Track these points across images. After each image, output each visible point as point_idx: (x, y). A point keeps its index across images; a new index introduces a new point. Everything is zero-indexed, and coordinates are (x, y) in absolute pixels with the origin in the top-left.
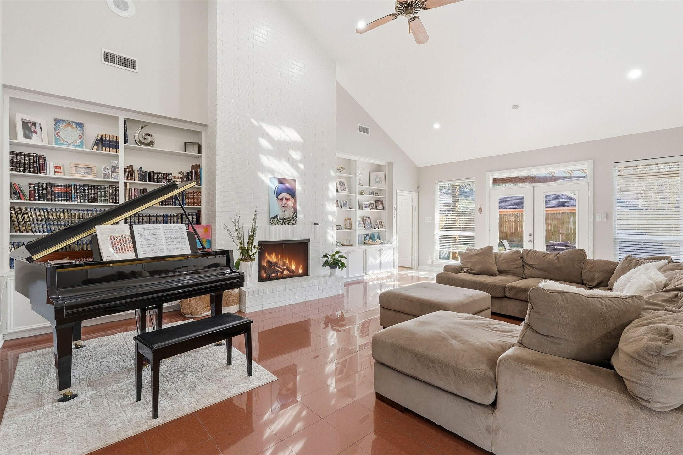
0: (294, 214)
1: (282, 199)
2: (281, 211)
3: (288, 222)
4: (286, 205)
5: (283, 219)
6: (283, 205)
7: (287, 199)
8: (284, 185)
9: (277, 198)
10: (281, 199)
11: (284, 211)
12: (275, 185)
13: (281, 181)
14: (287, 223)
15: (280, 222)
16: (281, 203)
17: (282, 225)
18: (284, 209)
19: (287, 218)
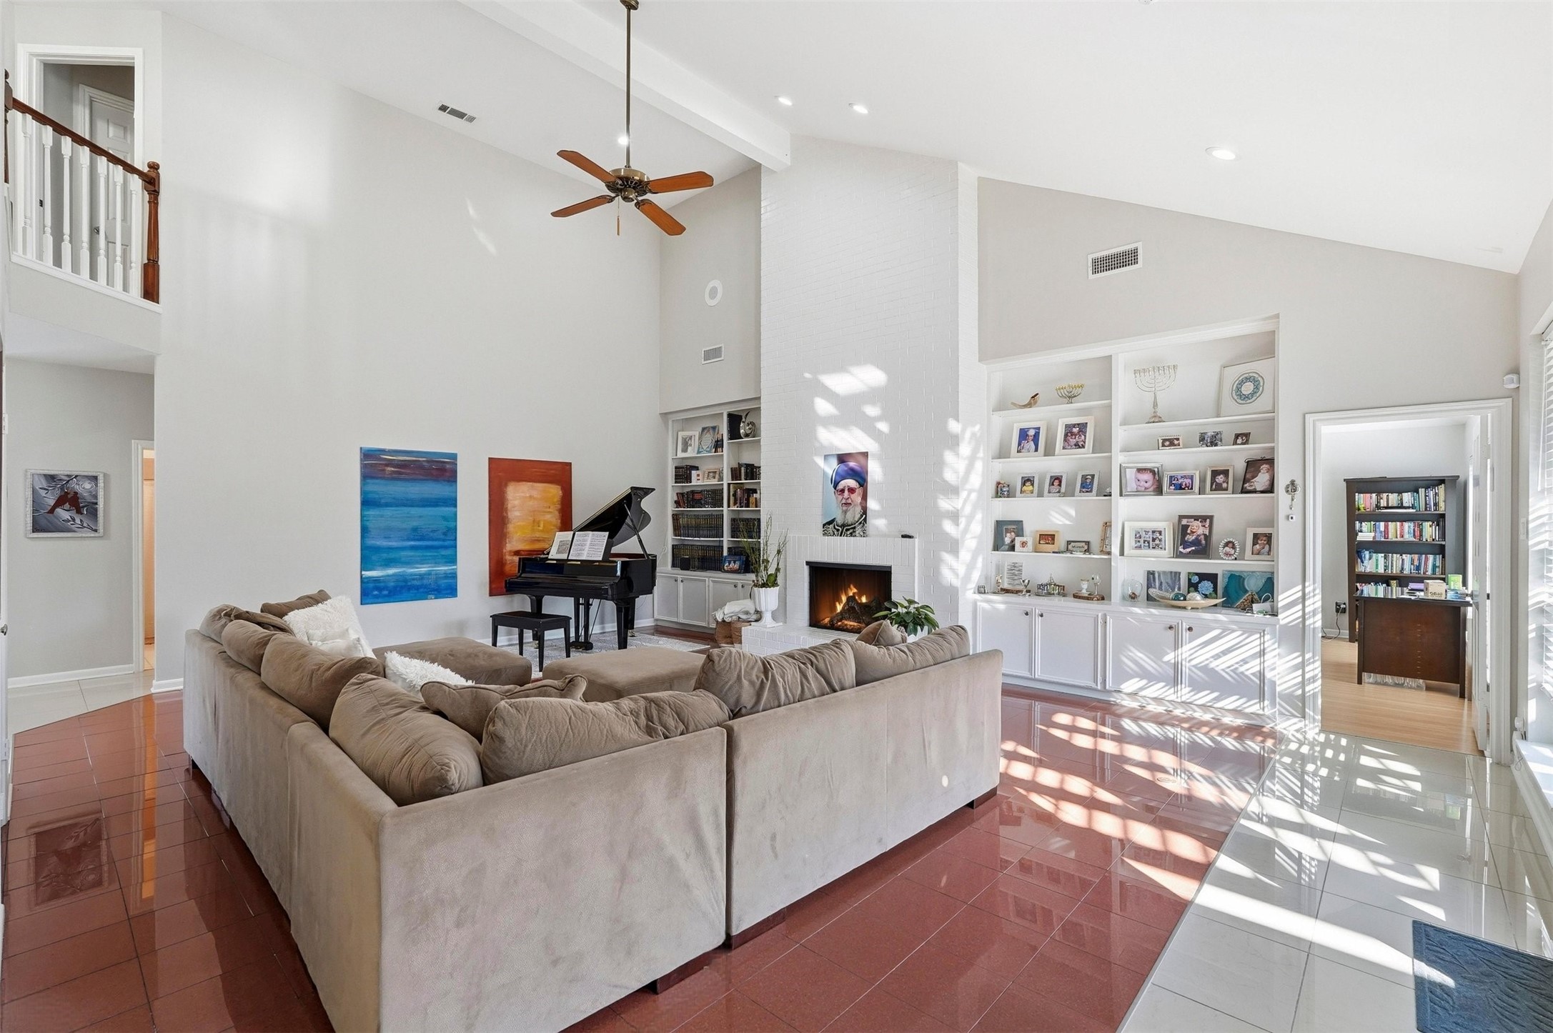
0: (862, 516)
1: (842, 491)
2: (841, 511)
3: (851, 531)
4: (849, 501)
5: (843, 526)
6: (844, 501)
7: (852, 490)
8: (847, 466)
9: (835, 488)
10: (840, 491)
11: (845, 512)
12: (831, 468)
13: (842, 459)
14: (848, 533)
15: (838, 530)
16: (840, 497)
17: (841, 536)
18: (845, 508)
19: (850, 523)
